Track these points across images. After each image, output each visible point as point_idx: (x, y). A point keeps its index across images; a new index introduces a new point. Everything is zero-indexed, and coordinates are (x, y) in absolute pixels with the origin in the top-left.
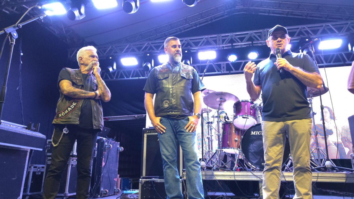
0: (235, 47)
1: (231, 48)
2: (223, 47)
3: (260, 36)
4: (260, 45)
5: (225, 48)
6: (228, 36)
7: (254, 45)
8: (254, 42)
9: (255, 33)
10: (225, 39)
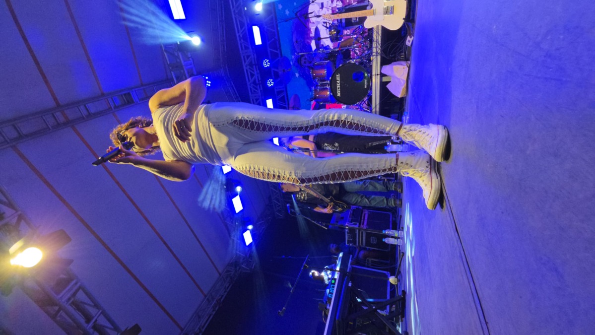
0: (260, 79)
1: (261, 85)
2: (261, 91)
3: (248, 57)
4: (255, 55)
5: (262, 89)
6: (251, 89)
7: (256, 63)
8: (254, 63)
9: (245, 62)
10: (254, 91)
